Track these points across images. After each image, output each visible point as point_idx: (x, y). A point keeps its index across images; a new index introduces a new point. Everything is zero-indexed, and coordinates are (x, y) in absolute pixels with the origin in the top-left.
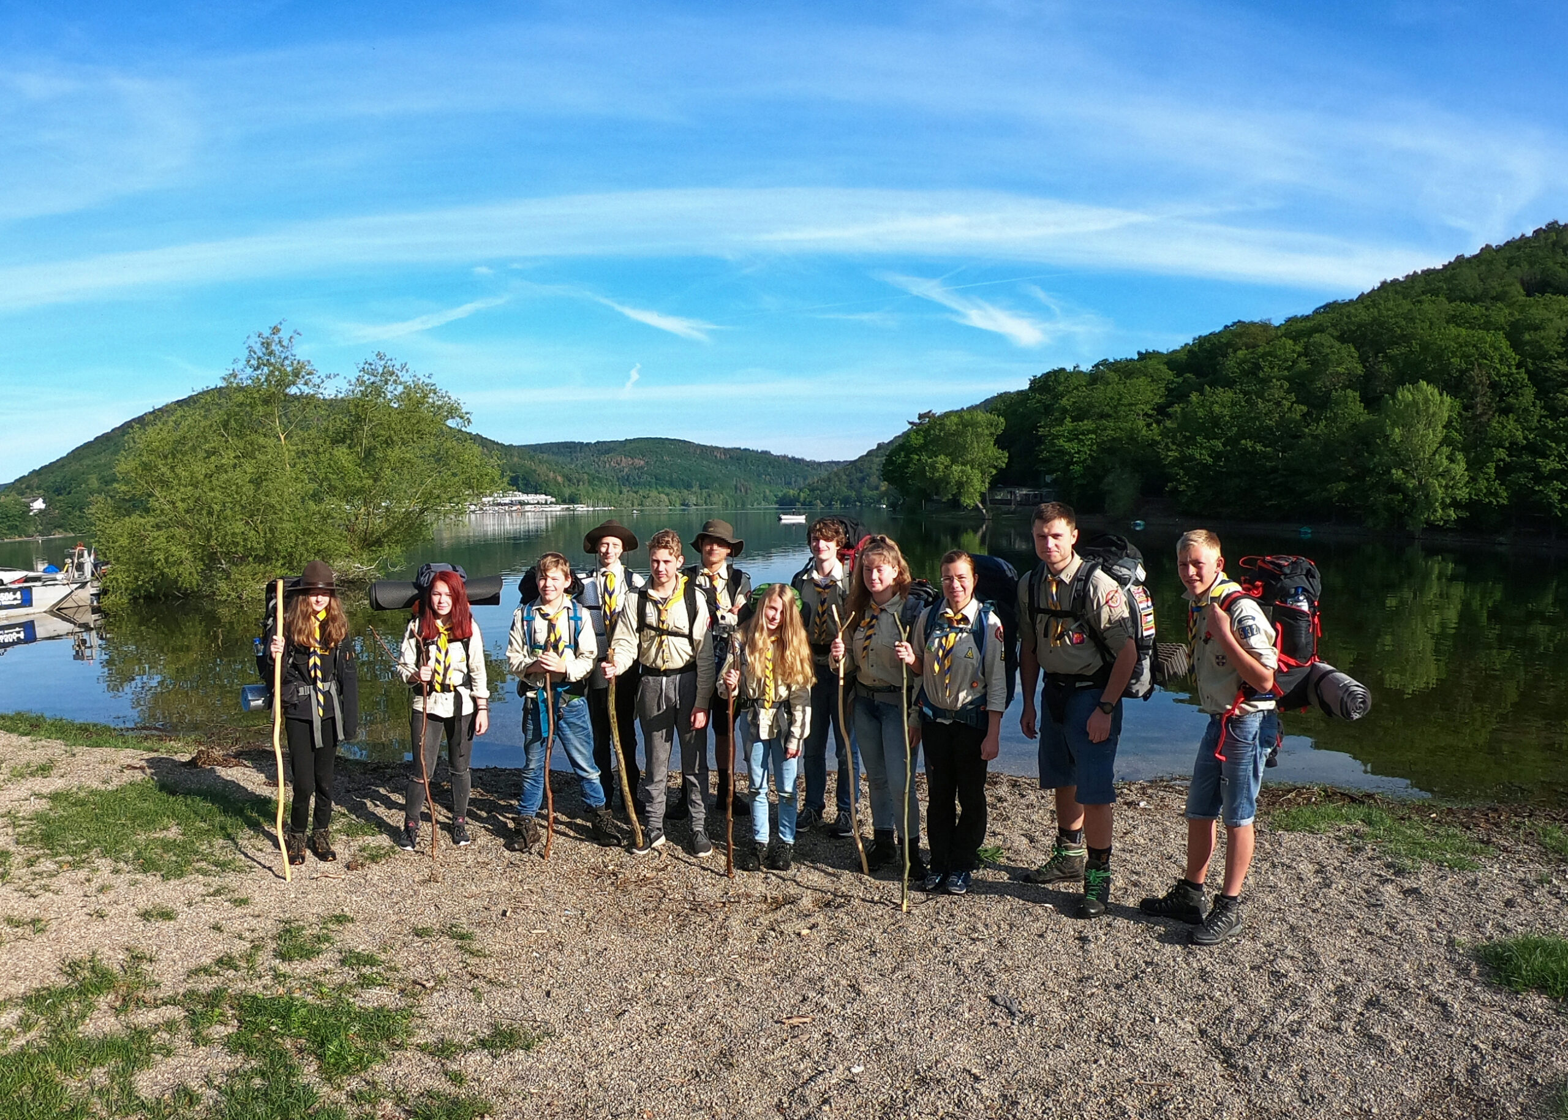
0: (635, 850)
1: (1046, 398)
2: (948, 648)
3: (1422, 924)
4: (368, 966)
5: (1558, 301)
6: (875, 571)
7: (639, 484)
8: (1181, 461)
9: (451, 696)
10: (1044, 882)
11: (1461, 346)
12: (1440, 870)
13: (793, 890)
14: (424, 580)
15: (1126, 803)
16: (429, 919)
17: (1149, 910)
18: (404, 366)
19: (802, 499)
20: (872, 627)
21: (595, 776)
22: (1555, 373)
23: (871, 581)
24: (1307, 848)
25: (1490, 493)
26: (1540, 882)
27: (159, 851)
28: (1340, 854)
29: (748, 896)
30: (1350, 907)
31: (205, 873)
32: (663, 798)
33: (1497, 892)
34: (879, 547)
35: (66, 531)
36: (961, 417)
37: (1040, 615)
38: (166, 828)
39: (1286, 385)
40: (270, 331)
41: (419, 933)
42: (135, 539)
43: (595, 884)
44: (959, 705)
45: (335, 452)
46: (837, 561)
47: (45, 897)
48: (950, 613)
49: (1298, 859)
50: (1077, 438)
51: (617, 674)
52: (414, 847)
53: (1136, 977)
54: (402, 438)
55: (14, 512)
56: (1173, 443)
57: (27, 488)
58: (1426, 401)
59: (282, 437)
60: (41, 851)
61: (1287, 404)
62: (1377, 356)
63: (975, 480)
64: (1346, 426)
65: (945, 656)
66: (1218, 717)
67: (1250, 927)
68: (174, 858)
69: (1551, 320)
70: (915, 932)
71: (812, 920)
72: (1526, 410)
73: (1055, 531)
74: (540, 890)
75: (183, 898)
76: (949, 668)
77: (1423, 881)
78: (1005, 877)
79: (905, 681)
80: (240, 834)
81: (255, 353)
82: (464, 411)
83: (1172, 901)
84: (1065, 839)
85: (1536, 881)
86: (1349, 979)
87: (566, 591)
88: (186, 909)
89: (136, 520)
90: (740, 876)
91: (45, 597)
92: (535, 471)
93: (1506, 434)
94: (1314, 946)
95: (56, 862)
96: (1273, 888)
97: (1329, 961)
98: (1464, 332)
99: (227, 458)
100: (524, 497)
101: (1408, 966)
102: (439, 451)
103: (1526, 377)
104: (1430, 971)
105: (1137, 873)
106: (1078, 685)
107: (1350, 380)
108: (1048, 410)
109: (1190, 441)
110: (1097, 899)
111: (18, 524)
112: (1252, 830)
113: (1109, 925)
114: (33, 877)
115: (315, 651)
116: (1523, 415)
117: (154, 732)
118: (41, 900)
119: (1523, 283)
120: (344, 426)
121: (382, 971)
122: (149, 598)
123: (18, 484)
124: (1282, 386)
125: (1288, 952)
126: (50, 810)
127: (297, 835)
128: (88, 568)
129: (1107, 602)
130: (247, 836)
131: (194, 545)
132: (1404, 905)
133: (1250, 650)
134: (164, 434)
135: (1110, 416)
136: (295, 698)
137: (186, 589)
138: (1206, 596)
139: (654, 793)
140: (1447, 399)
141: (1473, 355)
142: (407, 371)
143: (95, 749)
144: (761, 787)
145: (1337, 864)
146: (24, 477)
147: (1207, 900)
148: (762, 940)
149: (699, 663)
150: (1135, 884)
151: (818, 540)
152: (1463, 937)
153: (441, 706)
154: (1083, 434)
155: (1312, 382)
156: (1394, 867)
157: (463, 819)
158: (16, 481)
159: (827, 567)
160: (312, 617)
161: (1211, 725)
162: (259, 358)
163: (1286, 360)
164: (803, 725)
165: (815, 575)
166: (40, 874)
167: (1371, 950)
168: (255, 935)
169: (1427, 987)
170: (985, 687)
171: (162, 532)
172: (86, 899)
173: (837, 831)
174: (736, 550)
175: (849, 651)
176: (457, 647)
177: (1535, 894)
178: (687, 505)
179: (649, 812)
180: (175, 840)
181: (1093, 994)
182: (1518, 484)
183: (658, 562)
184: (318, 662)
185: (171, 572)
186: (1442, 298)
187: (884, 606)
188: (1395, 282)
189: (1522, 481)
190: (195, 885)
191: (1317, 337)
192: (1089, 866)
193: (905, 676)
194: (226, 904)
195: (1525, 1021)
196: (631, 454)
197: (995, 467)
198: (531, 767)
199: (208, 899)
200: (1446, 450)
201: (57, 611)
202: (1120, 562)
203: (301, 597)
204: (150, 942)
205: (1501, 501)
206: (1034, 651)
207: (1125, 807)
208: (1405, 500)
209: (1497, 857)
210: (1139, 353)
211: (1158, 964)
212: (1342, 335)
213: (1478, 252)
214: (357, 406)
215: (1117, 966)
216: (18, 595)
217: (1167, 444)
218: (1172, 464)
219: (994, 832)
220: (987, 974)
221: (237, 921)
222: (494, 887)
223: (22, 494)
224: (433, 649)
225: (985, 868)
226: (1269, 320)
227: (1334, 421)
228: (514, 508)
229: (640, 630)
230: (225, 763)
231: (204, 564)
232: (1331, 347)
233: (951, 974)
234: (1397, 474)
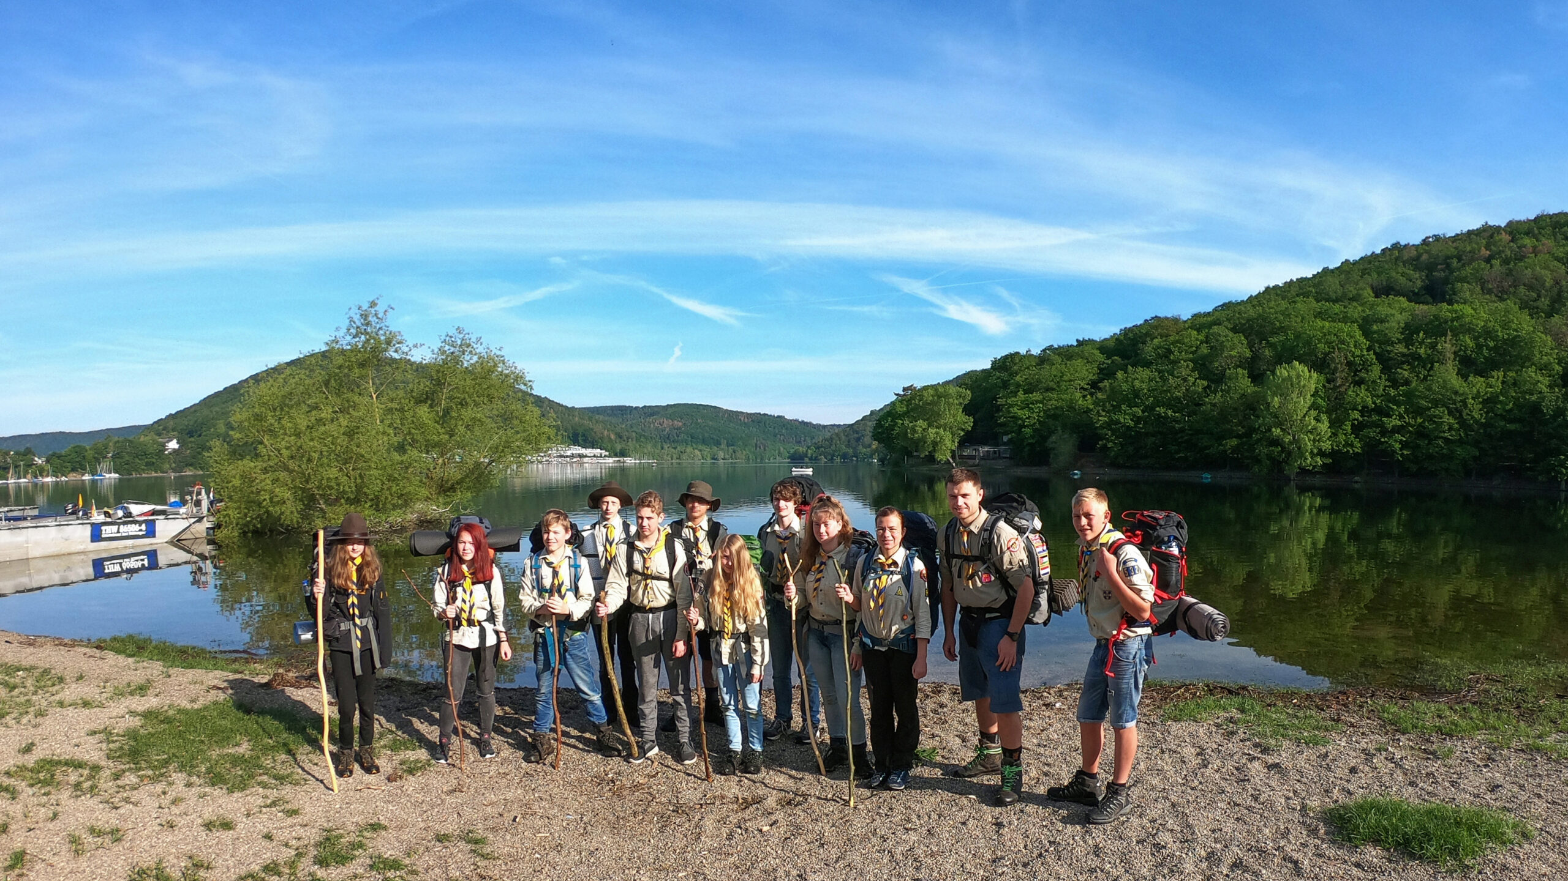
0: (631, 760)
1: (1004, 375)
2: (881, 587)
3: (1280, 794)
4: (392, 871)
5: (1399, 301)
6: (823, 525)
7: (677, 442)
8: (1109, 425)
9: (477, 629)
10: (970, 776)
11: (1325, 335)
12: (1298, 746)
13: (761, 791)
14: (454, 531)
15: (1044, 705)
16: (451, 827)
17: (1056, 796)
18: (479, 339)
19: (809, 455)
20: (821, 571)
21: (596, 698)
22: (1396, 354)
23: (820, 534)
24: (1191, 734)
25: (1347, 444)
26: (1379, 750)
27: (228, 766)
28: (1218, 738)
29: (723, 797)
30: (1223, 784)
31: (265, 786)
32: (655, 714)
33: (1343, 762)
34: (825, 505)
35: (196, 468)
36: (936, 390)
37: (954, 560)
38: (238, 745)
39: (1191, 365)
40: (368, 305)
41: (441, 838)
42: (246, 480)
43: (596, 790)
44: (892, 635)
45: (417, 410)
46: (795, 515)
47: (127, 808)
48: (882, 558)
49: (1183, 744)
50: (1028, 407)
51: (609, 612)
52: (446, 760)
53: (1040, 855)
54: (474, 401)
55: (151, 450)
56: (1103, 411)
57: (163, 430)
58: (1298, 376)
59: (374, 396)
60: (127, 766)
61: (1191, 380)
62: (1261, 343)
63: (947, 440)
64: (1236, 396)
65: (879, 594)
66: (1103, 642)
67: (1138, 806)
68: (240, 773)
69: (1393, 315)
70: (859, 825)
71: (774, 818)
72: (1374, 382)
73: (963, 492)
74: (549, 798)
75: (243, 809)
76: (883, 604)
77: (1283, 758)
78: (938, 773)
79: (844, 616)
80: (301, 750)
81: (355, 323)
82: (527, 379)
83: (1073, 789)
84: (985, 740)
85: (1376, 749)
86: (1218, 846)
87: (568, 542)
88: (244, 820)
89: (247, 464)
90: (718, 780)
91: (167, 529)
92: (592, 429)
93: (1359, 400)
94: (1190, 820)
95: (139, 776)
96: (1160, 771)
97: (1202, 831)
98: (1327, 324)
99: (326, 413)
100: (583, 451)
101: (1268, 831)
102: (505, 412)
103: (1374, 357)
104: (1285, 834)
105: (1048, 765)
106: (987, 616)
107: (1240, 361)
108: (1005, 385)
109: (1117, 409)
110: (1012, 790)
111: (154, 460)
112: (1135, 729)
113: (1022, 811)
114: (117, 789)
115: (353, 593)
116: (1371, 386)
117: (242, 655)
118: (122, 811)
119: (1372, 288)
120: (427, 389)
121: (405, 875)
122: (257, 533)
123: (156, 426)
124: (1188, 366)
125: (1169, 826)
126: (142, 727)
127: (345, 751)
128: (205, 504)
129: (1008, 548)
130: (305, 752)
131: (295, 487)
132: (1268, 778)
133: (1131, 586)
134: (275, 390)
135: (1054, 389)
136: (337, 633)
137: (289, 526)
138: (1096, 542)
139: (647, 711)
140: (1315, 375)
141: (1334, 341)
142: (481, 344)
143: (188, 671)
144: (730, 704)
145: (1215, 746)
146: (162, 419)
147: (1100, 787)
148: (730, 837)
149: (678, 602)
150: (1046, 774)
151: (778, 500)
152: (1314, 803)
153: (468, 638)
154: (1033, 404)
155: (1211, 362)
156: (1261, 746)
157: (489, 735)
158: (155, 422)
159: (786, 521)
160: (350, 563)
161: (1098, 647)
162: (358, 327)
163: (1191, 347)
164: (763, 654)
165: (777, 528)
166: (123, 787)
167: (1238, 819)
168: (301, 843)
169: (1283, 848)
170: (914, 618)
171: (268, 475)
172: (160, 810)
173: (800, 739)
174: (714, 506)
175: (801, 591)
176: (480, 589)
177: (1374, 761)
178: (716, 459)
179: (643, 727)
180: (243, 756)
181: (1003, 872)
182: (1369, 438)
183: (642, 518)
184: (356, 602)
185: (275, 510)
186: (1311, 299)
187: (831, 554)
188: (1276, 287)
189: (1372, 435)
190: (255, 797)
191: (1215, 329)
192: (1004, 763)
193: (844, 612)
194: (279, 814)
195: (1364, 870)
196: (671, 417)
197: (963, 430)
198: (542, 691)
199: (264, 810)
200: (1313, 413)
201: (177, 542)
202: (1020, 515)
203: (339, 546)
204: (210, 851)
205: (1356, 450)
206: (952, 590)
207: (1044, 708)
208: (1282, 451)
209: (1345, 732)
210: (1078, 341)
211: (1059, 843)
212: (1235, 327)
213: (1339, 265)
214: (438, 371)
215: (1025, 847)
216: (143, 527)
217: (1098, 411)
218: (1102, 427)
219: (933, 735)
220: (916, 860)
221: (287, 830)
222: (510, 795)
223: (159, 435)
224: (459, 590)
225: (922, 766)
226: (1179, 316)
227: (1228, 392)
228: (575, 460)
229: (629, 574)
230: (296, 685)
231: (304, 504)
232: (1226, 336)
233: (885, 861)
234: (1276, 431)
